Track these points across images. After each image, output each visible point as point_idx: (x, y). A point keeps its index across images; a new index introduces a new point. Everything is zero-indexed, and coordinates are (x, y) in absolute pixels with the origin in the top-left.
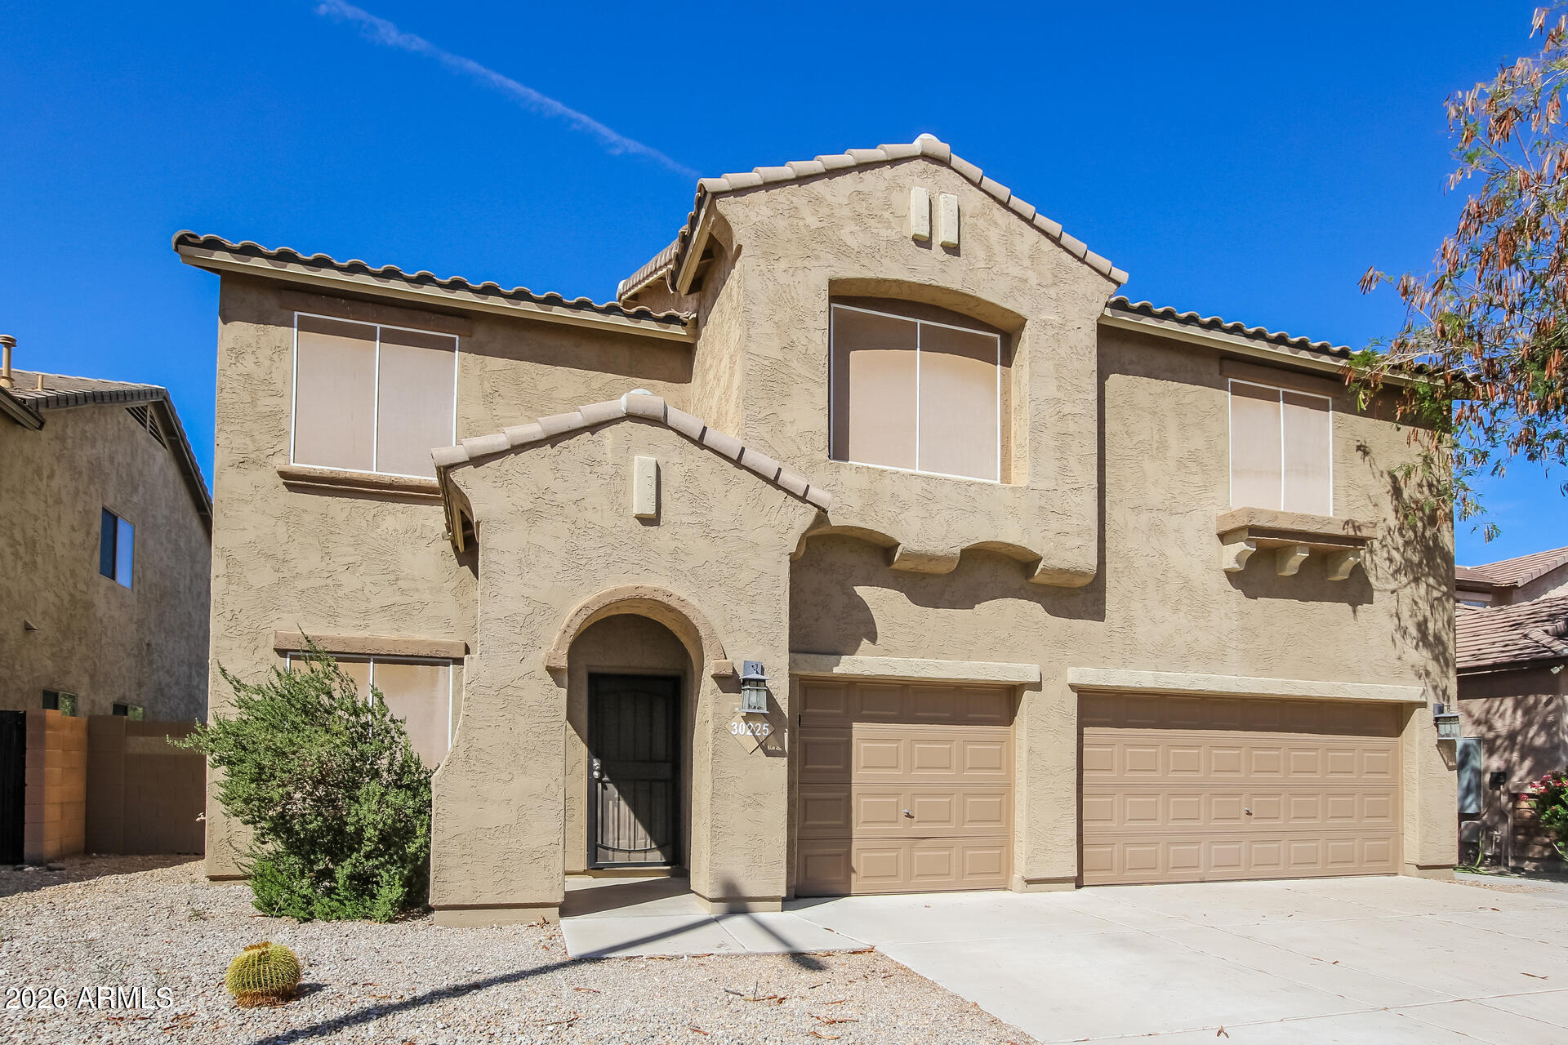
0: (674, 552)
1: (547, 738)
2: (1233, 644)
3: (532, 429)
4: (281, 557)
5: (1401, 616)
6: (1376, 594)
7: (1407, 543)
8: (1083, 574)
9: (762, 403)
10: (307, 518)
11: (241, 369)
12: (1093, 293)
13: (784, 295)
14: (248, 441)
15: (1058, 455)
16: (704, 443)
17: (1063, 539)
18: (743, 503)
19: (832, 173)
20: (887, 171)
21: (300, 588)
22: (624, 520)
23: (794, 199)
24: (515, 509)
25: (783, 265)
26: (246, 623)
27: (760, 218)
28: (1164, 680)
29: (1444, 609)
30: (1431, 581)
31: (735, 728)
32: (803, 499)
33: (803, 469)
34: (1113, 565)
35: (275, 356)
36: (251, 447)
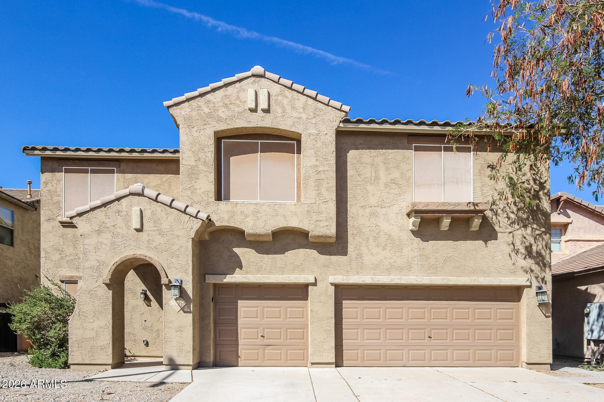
0: (148, 241)
1: (106, 308)
2: (415, 263)
3: (98, 203)
4: (61, 250)
5: (515, 245)
6: (499, 235)
7: (519, 210)
8: (330, 237)
9: (188, 183)
10: (69, 236)
11: (48, 188)
12: (333, 118)
13: (196, 140)
14: (50, 212)
15: (316, 188)
16: (158, 200)
17: (318, 223)
18: (173, 221)
19: (214, 90)
20: (238, 85)
21: (67, 260)
22: (130, 231)
23: (199, 103)
24: (93, 230)
25: (195, 129)
26: (51, 272)
27: (186, 113)
28: (377, 279)
29: (543, 239)
30: (535, 226)
31: (172, 303)
32: (196, 217)
33: (204, 206)
34: (351, 232)
35: (58, 183)
36: (51, 214)
